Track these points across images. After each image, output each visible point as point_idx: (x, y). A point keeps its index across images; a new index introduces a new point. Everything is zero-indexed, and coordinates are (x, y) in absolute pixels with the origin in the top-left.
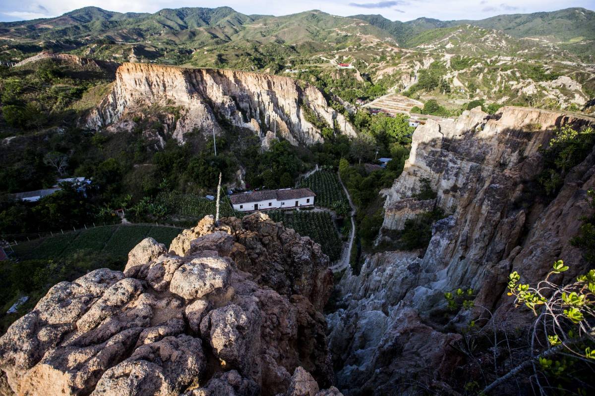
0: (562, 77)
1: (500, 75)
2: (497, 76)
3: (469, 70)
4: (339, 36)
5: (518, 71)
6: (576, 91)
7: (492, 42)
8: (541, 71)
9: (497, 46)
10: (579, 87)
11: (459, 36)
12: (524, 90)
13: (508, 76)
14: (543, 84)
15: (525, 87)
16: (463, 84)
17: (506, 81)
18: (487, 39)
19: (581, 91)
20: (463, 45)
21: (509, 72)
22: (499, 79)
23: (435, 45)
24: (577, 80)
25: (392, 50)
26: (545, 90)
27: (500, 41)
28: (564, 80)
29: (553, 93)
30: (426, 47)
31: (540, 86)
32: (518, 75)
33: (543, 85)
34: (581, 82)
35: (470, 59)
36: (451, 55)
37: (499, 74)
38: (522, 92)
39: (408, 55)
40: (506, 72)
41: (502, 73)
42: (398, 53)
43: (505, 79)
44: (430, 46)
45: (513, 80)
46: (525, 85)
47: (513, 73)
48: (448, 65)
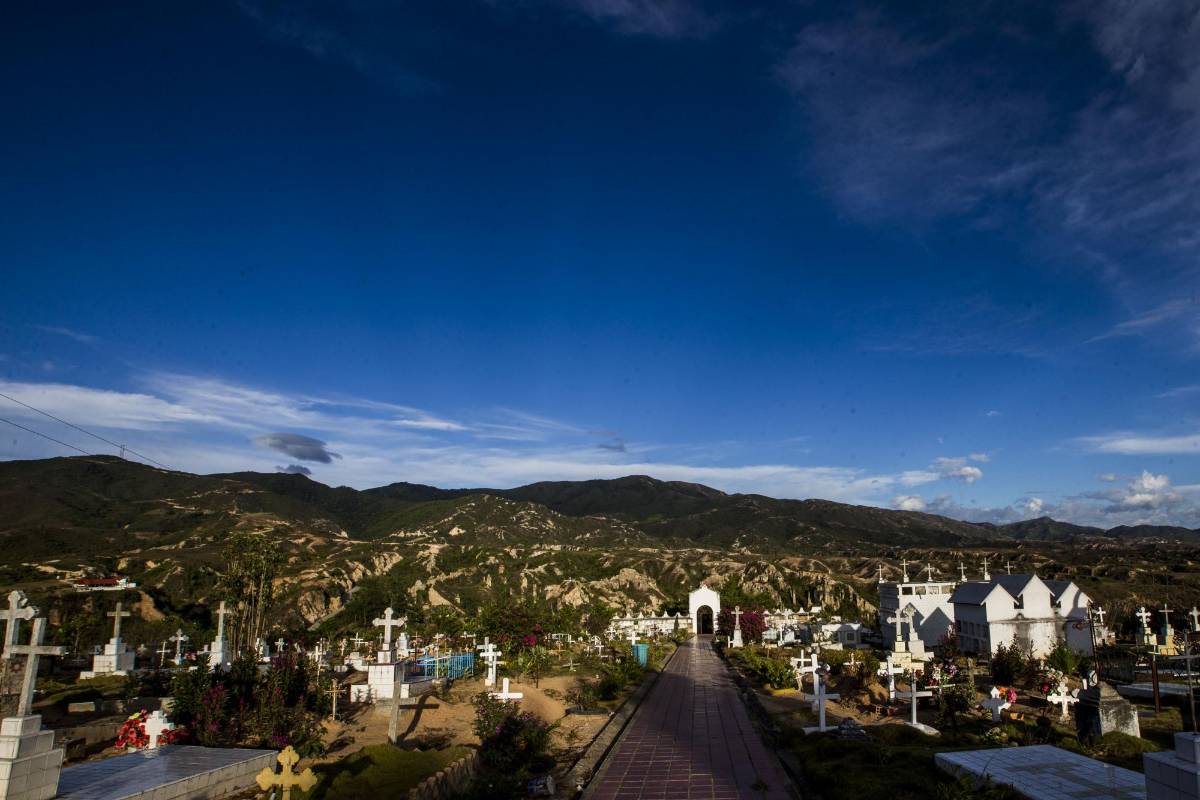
0: (625, 569)
1: (526, 575)
2: (520, 578)
3: (469, 571)
4: (174, 517)
5: (558, 566)
6: (651, 591)
7: (531, 523)
8: (597, 564)
9: (541, 530)
10: (653, 585)
11: (472, 515)
12: (567, 598)
13: (540, 576)
14: (598, 584)
15: (567, 593)
16: (452, 600)
17: (539, 586)
18: (522, 517)
19: (657, 590)
20: (479, 529)
21: (541, 569)
22: (525, 583)
23: (427, 531)
24: (649, 574)
25: (308, 541)
26: (602, 594)
27: (545, 522)
28: (628, 574)
29: (616, 598)
30: (408, 534)
31: (592, 588)
32: (558, 572)
33: (598, 587)
34: (655, 576)
35: (477, 552)
36: (441, 546)
37: (522, 574)
38: (564, 603)
39: (348, 549)
40: (536, 570)
41: (527, 571)
42: (325, 547)
43: (536, 582)
44: (419, 533)
45: (551, 583)
46: (566, 589)
47: (549, 569)
48: (431, 565)
